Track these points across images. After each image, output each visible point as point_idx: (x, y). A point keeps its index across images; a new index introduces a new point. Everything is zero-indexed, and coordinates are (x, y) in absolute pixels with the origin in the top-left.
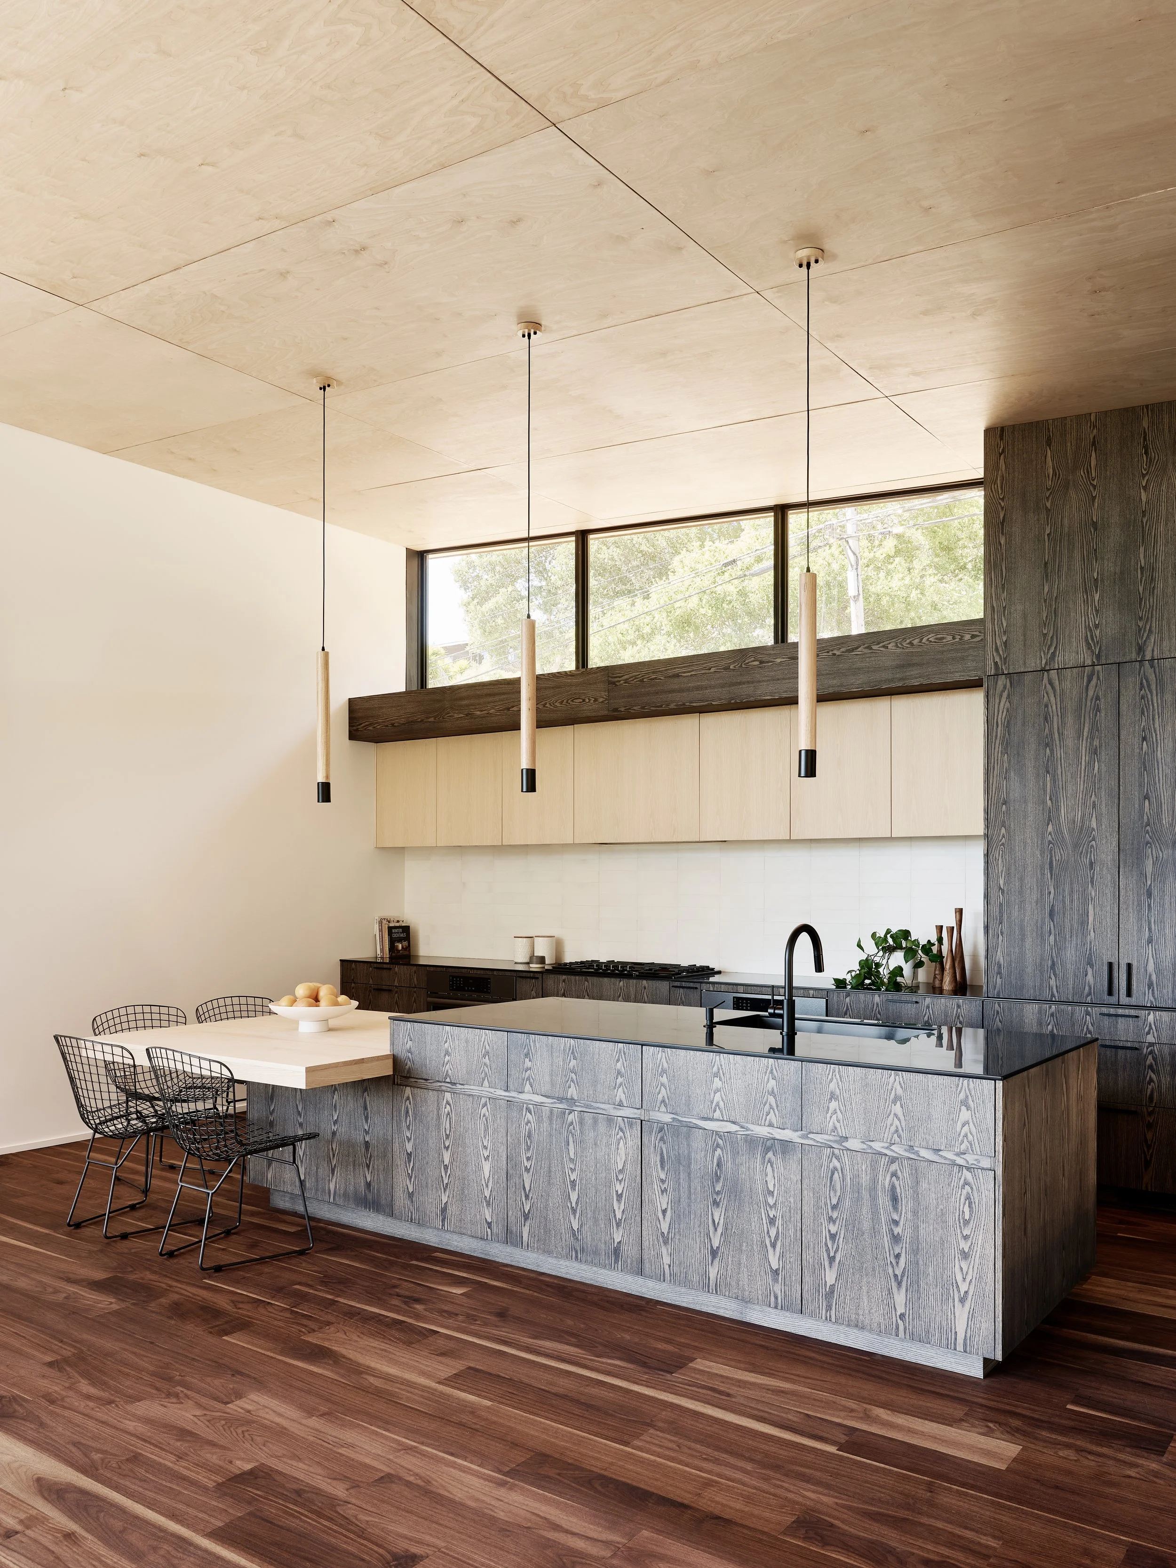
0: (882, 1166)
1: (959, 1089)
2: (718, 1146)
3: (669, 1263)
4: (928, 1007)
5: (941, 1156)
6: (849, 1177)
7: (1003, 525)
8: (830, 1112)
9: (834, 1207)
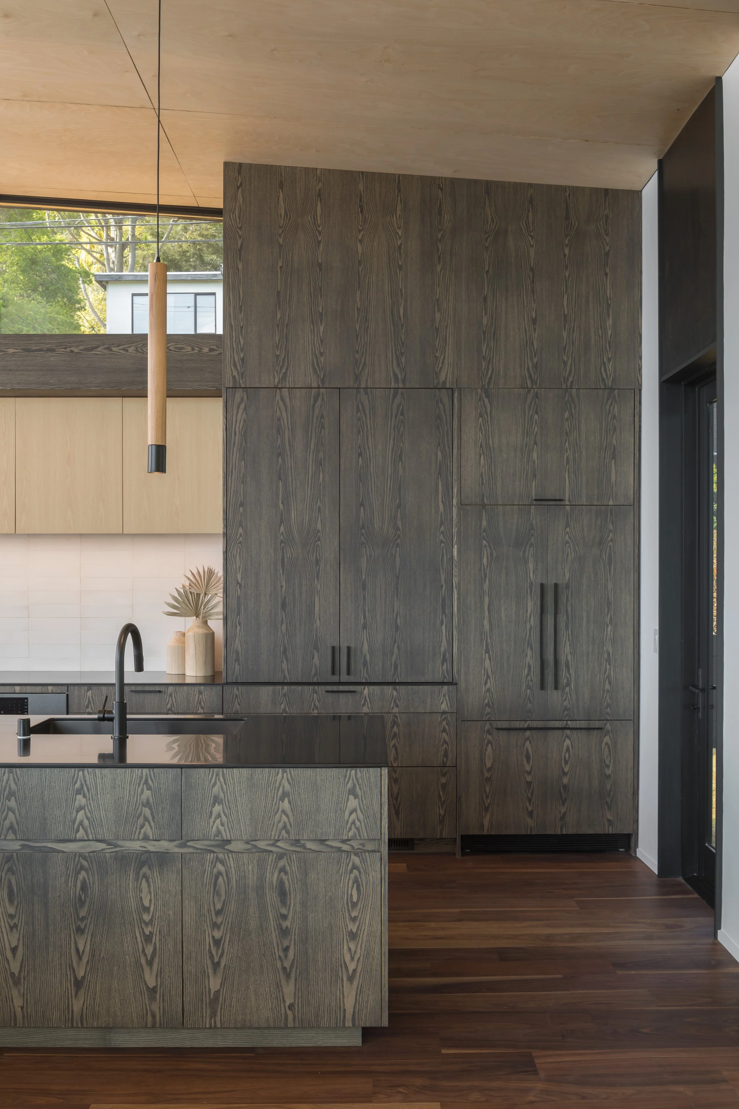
0: (269, 863)
1: (347, 780)
2: (82, 868)
3: (21, 1004)
4: (171, 695)
5: (327, 845)
6: (234, 879)
7: (240, 252)
8: (213, 817)
9: (218, 913)
